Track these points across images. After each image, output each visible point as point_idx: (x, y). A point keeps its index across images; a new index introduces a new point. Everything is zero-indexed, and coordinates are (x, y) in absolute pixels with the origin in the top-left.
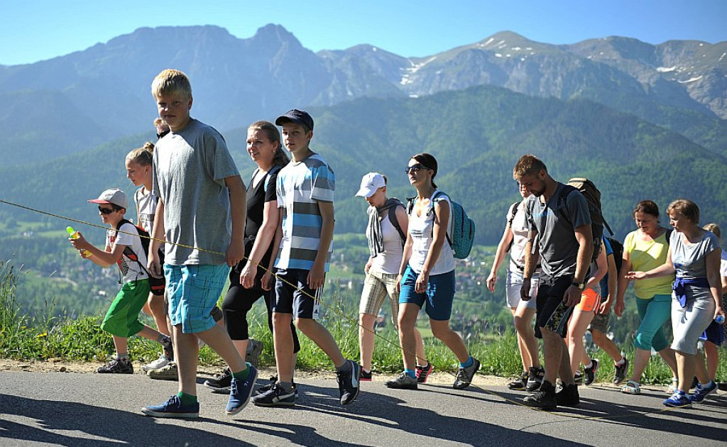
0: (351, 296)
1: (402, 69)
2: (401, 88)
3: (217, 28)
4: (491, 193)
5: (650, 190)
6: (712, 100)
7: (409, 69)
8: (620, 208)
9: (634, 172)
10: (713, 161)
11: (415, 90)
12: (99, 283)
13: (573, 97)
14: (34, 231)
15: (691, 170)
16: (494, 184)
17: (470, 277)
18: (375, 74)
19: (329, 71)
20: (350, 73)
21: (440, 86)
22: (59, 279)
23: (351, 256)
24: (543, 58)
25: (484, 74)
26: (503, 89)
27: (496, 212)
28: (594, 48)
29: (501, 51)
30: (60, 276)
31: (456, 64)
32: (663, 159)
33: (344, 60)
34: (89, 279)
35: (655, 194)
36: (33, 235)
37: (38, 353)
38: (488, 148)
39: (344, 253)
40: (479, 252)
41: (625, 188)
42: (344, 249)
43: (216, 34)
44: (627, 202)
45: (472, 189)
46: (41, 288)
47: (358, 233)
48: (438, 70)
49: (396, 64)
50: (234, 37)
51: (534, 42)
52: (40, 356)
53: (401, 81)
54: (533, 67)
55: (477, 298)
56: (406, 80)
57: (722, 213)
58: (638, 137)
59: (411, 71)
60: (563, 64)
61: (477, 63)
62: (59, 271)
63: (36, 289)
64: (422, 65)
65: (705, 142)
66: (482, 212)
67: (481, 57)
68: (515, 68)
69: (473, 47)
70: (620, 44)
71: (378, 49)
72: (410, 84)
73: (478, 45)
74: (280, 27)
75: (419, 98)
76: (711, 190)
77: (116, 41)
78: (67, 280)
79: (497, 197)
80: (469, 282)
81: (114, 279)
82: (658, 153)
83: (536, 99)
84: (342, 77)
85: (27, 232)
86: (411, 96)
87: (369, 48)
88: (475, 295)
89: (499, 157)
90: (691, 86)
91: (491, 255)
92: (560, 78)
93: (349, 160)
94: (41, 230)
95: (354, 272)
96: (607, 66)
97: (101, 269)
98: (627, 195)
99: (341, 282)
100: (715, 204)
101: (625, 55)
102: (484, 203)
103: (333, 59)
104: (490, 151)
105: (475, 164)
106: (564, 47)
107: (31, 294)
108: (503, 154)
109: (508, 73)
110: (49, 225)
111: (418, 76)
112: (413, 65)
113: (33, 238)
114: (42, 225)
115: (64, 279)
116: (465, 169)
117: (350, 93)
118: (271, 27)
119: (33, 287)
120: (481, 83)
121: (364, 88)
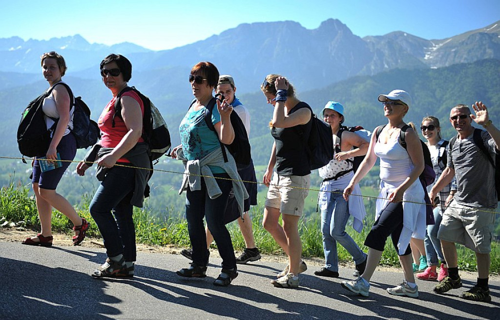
1: (425, 48)
2: (424, 62)
3: (293, 22)
7: (430, 48)
11: (434, 65)
14: (170, 160)
19: (371, 51)
20: (386, 52)
21: (454, 60)
25: (489, 51)
31: (467, 44)
33: (382, 42)
36: (170, 162)
37: (160, 241)
43: (293, 26)
46: (174, 197)
48: (453, 49)
49: (422, 45)
50: (305, 28)
52: (161, 243)
53: (425, 56)
56: (428, 56)
59: (433, 49)
61: (484, 42)
63: (171, 198)
64: (441, 45)
67: (487, 38)
69: (481, 31)
71: (408, 34)
72: (431, 59)
73: (485, 29)
74: (337, 20)
75: (438, 69)
77: (225, 33)
84: (381, 55)
85: (165, 160)
86: (432, 68)
87: (401, 33)
103: (374, 42)
104: (492, 108)
107: (167, 201)
111: (438, 53)
112: (434, 45)
113: (169, 164)
117: (386, 66)
118: (331, 21)
119: (169, 196)
120: (486, 57)
121: (397, 62)
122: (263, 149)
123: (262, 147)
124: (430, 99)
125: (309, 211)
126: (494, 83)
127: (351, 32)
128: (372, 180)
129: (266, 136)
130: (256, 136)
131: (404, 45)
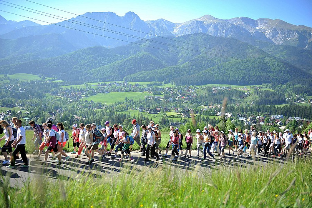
0: (152, 102)
1: (174, 27)
2: (173, 34)
3: (112, 13)
4: (200, 68)
5: (250, 67)
6: (273, 38)
7: (176, 27)
8: (241, 73)
9: (246, 62)
10: (271, 58)
11: (178, 34)
12: (70, 97)
13: (228, 37)
14: (51, 80)
15: (264, 61)
16: (201, 65)
17: (191, 96)
18: (164, 29)
19: (149, 28)
20: (156, 28)
21: (186, 33)
22: (57, 96)
23: (153, 88)
24: (219, 24)
25: (200, 29)
26: (205, 34)
27: (201, 74)
28: (236, 21)
29: (206, 21)
30: (58, 95)
31: (191, 26)
32: (256, 57)
33: (154, 24)
34: (67, 96)
35: (252, 68)
36: (50, 82)
38: (200, 53)
39: (151, 88)
40: (195, 87)
41: (242, 67)
42: (151, 87)
43: (112, 15)
44: (243, 71)
45: (194, 67)
46: (51, 99)
47: (156, 81)
48: (185, 28)
49: (172, 26)
50: (118, 16)
51: (216, 18)
53: (173, 31)
54: (216, 27)
55: (193, 102)
57: (273, 75)
58: (248, 50)
60: (226, 25)
61: (198, 25)
62: (58, 93)
63: (49, 99)
64: (180, 26)
65: (269, 52)
66: (197, 74)
67: (199, 23)
68: (210, 27)
70: (244, 19)
71: (166, 20)
72: (176, 32)
73: (198, 19)
74: (133, 13)
76: (270, 68)
78: (60, 96)
79: (202, 70)
80: (191, 98)
81: (75, 96)
82: (254, 56)
83: (216, 37)
84: (154, 30)
85: (48, 81)
86: (176, 36)
87: (163, 20)
88: (192, 101)
89: (203, 56)
90: (266, 34)
91: (199, 88)
92: (224, 31)
93: (154, 57)
94: (53, 80)
95: (154, 94)
96: (240, 27)
97: (71, 93)
98: (243, 69)
99: (149, 97)
100: (271, 72)
101: (245, 23)
102: (198, 71)
103: (151, 23)
104: (200, 55)
105: (195, 59)
106: (226, 20)
108: (205, 55)
109: (208, 28)
110: (55, 78)
111: (179, 30)
114: (53, 78)
115: (59, 96)
116: (192, 60)
117: (156, 35)
118: (130, 12)
120: (199, 32)
121: (161, 33)
122: (97, 75)
123: (97, 73)
124: (175, 51)
125: (118, 103)
126: (202, 43)
127: (140, 18)
128: (148, 88)
129: (99, 68)
130: (94, 68)
131: (164, 25)
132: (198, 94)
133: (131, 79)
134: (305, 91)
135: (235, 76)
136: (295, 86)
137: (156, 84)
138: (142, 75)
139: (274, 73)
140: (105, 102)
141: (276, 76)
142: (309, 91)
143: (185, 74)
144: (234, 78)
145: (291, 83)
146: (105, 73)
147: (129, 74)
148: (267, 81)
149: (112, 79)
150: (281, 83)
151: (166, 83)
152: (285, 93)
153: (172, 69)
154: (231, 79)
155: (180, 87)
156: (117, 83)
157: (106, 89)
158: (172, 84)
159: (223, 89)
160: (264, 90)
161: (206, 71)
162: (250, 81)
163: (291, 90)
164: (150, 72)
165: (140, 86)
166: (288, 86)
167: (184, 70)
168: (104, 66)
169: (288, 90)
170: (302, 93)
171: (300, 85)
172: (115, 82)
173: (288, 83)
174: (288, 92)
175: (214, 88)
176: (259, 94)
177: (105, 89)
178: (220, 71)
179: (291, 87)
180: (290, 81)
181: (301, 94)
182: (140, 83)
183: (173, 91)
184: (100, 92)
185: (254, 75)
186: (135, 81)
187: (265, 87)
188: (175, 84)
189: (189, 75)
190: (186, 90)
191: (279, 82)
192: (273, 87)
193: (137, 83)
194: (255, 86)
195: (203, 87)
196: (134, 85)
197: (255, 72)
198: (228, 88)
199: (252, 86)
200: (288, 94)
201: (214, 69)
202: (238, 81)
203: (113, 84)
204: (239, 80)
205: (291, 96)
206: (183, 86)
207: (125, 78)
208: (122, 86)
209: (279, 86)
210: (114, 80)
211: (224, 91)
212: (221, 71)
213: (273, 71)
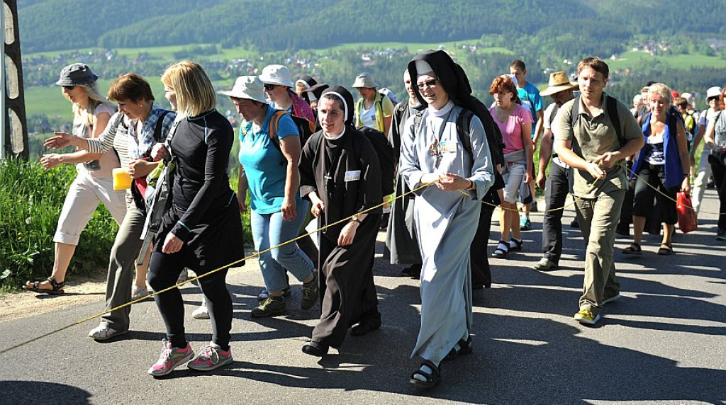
132: (325, 71)
133: (122, 41)
134: (583, 48)
135: (413, 18)
136: (558, 38)
137: (199, 52)
138: (155, 28)
139: (505, 8)
140: (58, 111)
141: (512, 16)
142: (592, 50)
143: (280, 20)
144: (412, 26)
145: (550, 32)
146: (38, 26)
147: (114, 28)
148: (492, 29)
149: (62, 43)
150: (524, 33)
151: (228, 46)
152: (539, 58)
153: (242, 7)
154: (404, 27)
155: (272, 56)
156: (83, 55)
157: (51, 74)
158: (246, 49)
159: (389, 55)
160: (489, 51)
161: (336, 9)
162: (450, 30)
163: (550, 48)
164: (179, 17)
165: (154, 59)
166: (543, 39)
167: (276, 8)
168: (34, 6)
169: (544, 48)
170: (576, 54)
171: (569, 36)
172: (74, 51)
173: (542, 32)
174: (544, 53)
175: (365, 52)
176: (480, 63)
177: (48, 74)
178: (373, 8)
179: (549, 40)
180: (546, 26)
181: (575, 58)
182: (152, 51)
183: (255, 67)
184: (35, 82)
185: (460, 14)
186: (135, 46)
187: (490, 44)
188: (254, 48)
189: (292, 21)
190: (290, 63)
191: (521, 31)
192: (509, 43)
193: (143, 50)
194: (464, 42)
195: (335, 52)
196: (136, 57)
197: (461, 7)
198: (399, 51)
199: (458, 44)
200: (546, 59)
201: (356, 3)
202: (423, 33)
203: (71, 57)
204: (423, 30)
205: (554, 62)
206: (279, 52)
207: (105, 40)
208: (98, 62)
209: (522, 39)
210: (70, 44)
211: (391, 61)
212: (376, 7)
213: (504, 4)
